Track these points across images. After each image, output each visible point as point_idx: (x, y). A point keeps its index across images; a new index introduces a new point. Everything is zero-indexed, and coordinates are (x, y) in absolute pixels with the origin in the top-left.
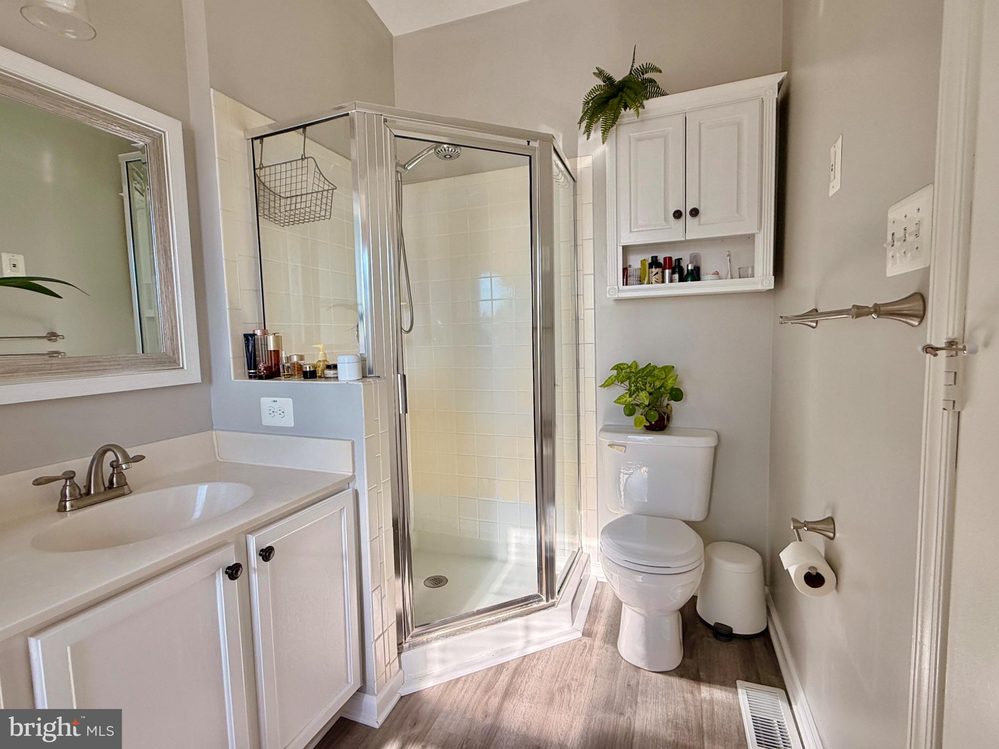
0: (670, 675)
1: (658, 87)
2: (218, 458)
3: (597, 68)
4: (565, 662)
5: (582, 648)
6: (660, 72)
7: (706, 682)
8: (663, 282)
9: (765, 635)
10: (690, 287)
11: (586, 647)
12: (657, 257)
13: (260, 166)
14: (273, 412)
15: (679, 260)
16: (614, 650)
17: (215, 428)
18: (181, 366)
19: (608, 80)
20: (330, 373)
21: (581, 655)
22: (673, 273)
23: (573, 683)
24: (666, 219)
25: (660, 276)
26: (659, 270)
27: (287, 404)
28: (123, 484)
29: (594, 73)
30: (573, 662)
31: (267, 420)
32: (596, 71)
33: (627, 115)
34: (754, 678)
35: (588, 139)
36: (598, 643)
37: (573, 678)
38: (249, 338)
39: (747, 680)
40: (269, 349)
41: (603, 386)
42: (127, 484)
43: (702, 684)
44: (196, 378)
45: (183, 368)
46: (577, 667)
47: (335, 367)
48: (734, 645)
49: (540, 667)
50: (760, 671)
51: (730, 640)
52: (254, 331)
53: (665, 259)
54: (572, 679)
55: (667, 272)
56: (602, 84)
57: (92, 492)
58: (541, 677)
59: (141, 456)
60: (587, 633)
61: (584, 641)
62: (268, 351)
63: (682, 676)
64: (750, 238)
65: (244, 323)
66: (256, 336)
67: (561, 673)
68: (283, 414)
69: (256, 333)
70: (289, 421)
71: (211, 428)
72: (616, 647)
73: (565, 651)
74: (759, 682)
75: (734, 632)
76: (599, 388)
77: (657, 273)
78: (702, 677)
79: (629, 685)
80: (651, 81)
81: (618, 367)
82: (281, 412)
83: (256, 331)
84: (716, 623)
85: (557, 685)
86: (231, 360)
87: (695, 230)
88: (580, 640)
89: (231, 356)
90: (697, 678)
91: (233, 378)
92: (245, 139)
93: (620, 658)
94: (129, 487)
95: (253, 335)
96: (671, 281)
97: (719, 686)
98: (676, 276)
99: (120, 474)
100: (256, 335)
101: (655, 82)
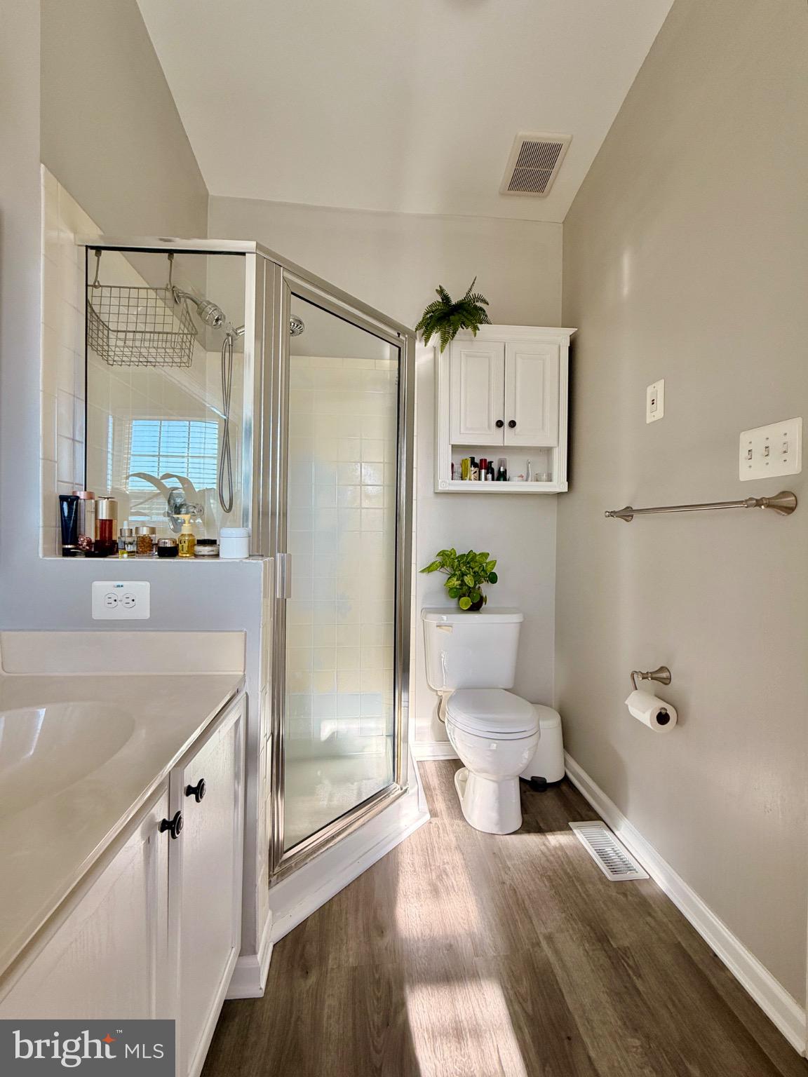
0: (521, 833)
1: (486, 316)
2: (2, 672)
3: (440, 287)
4: (429, 849)
5: (436, 829)
6: (488, 304)
7: (547, 832)
8: (480, 479)
9: (566, 779)
10: (500, 486)
11: (438, 827)
12: (474, 458)
13: (95, 282)
14: (115, 600)
15: (491, 463)
16: (464, 823)
19: (446, 299)
20: (205, 550)
21: (439, 837)
22: (487, 473)
23: (446, 866)
24: (489, 427)
25: (477, 474)
26: (477, 469)
27: (139, 589)
29: (437, 290)
30: (436, 845)
31: (99, 611)
32: (439, 289)
33: (463, 333)
34: (578, 817)
35: (425, 345)
36: (447, 821)
37: (444, 862)
38: (66, 501)
39: (575, 820)
40: (99, 517)
41: (423, 571)
43: (546, 834)
46: (442, 849)
47: (212, 543)
48: (550, 793)
49: (408, 861)
50: (579, 811)
51: (544, 790)
52: (75, 492)
53: (481, 460)
54: (444, 864)
55: (483, 472)
56: (441, 300)
58: (415, 871)
60: (434, 814)
61: (434, 823)
62: (96, 520)
63: (529, 832)
64: (548, 451)
65: (61, 481)
66: (77, 499)
67: (431, 860)
68: (133, 602)
69: (78, 495)
70: (144, 613)
72: (464, 820)
73: (423, 837)
74: (583, 820)
75: (548, 781)
76: (420, 574)
77: (475, 472)
78: (543, 828)
79: (494, 853)
80: (481, 309)
81: (442, 554)
82: (129, 600)
83: (78, 492)
84: (532, 777)
85: (434, 874)
86: (41, 530)
87: (510, 438)
88: (430, 823)
89: (41, 523)
90: (540, 830)
91: (42, 555)
92: (75, 244)
93: (473, 830)
95: (73, 497)
96: (486, 479)
97: (559, 832)
98: (490, 476)
100: (78, 497)
101: (484, 311)
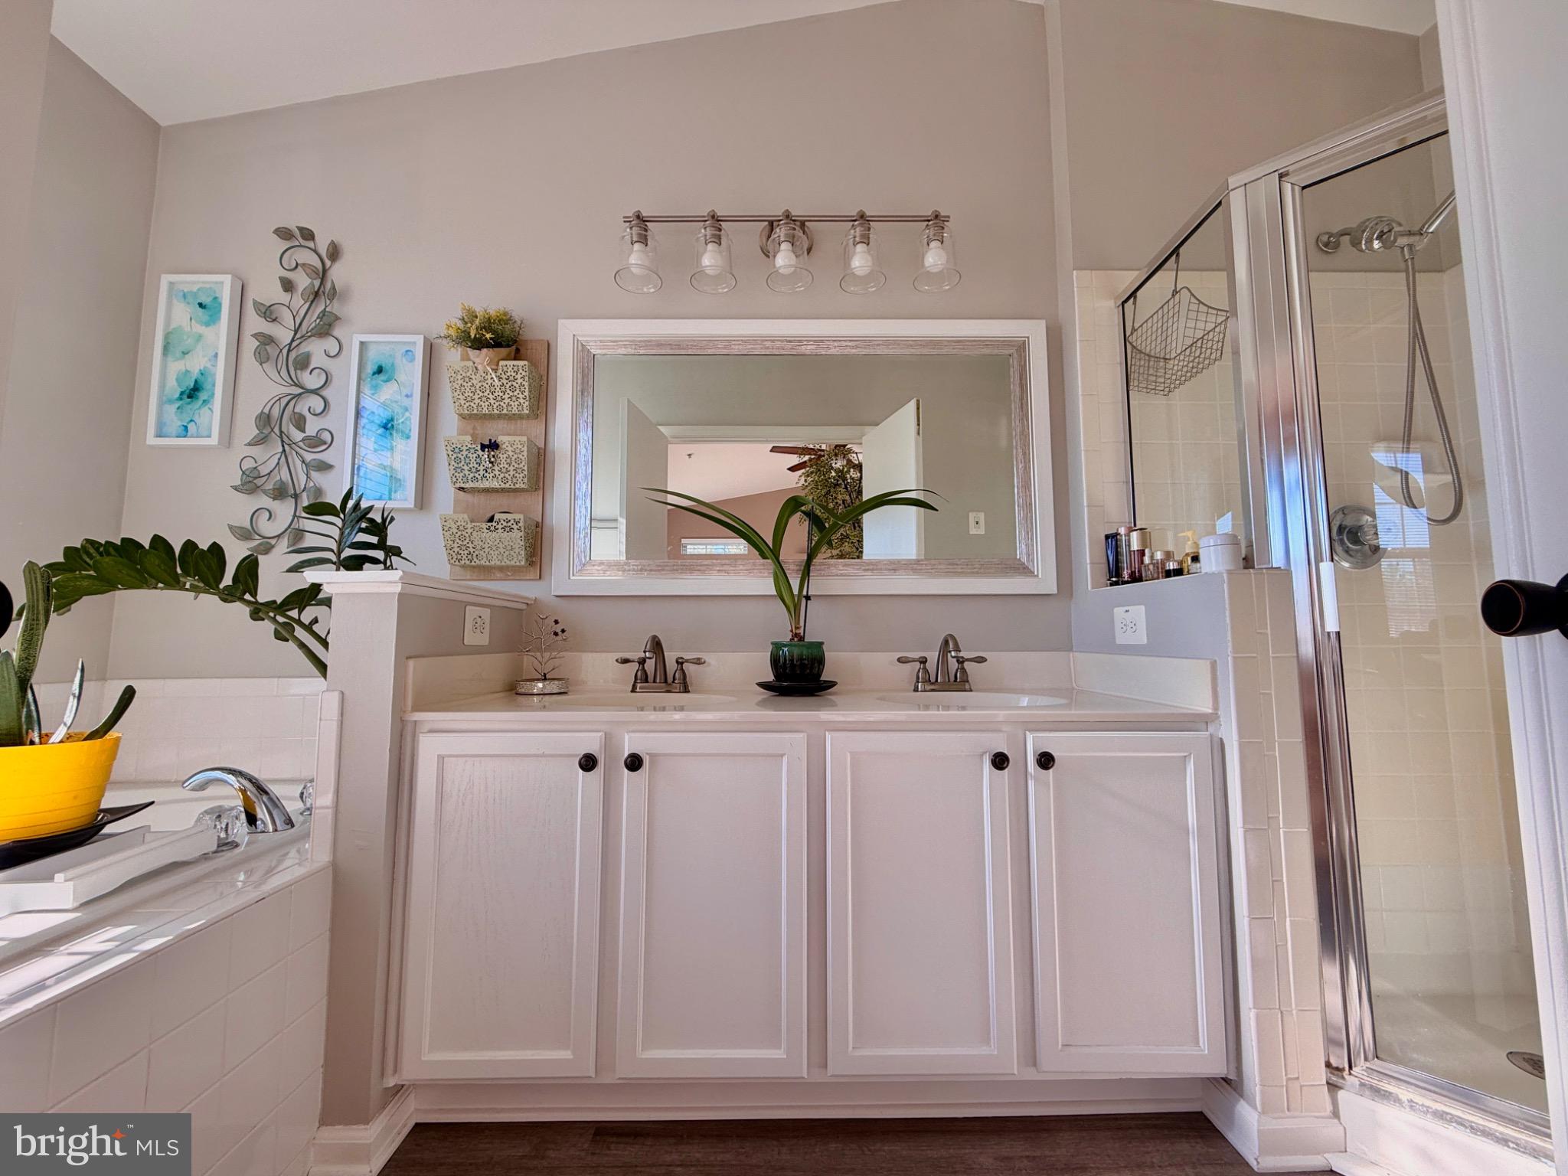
2: (1074, 685)
13: (1131, 329)
14: (1125, 625)
17: (1074, 650)
18: (1036, 573)
27: (1139, 612)
28: (965, 680)
31: (1121, 638)
38: (1112, 538)
40: (1132, 549)
42: (968, 682)
44: (1052, 588)
45: (1037, 576)
47: (1198, 558)
52: (1118, 530)
57: (939, 681)
59: (982, 657)
62: (1130, 551)
65: (1107, 522)
66: (1118, 537)
68: (1134, 628)
69: (1119, 531)
70: (1142, 638)
71: (1071, 650)
82: (1132, 625)
83: (1120, 529)
86: (1089, 566)
89: (1088, 561)
91: (1089, 588)
92: (1115, 309)
94: (970, 685)
95: (1117, 534)
99: (964, 671)
100: (1119, 534)
